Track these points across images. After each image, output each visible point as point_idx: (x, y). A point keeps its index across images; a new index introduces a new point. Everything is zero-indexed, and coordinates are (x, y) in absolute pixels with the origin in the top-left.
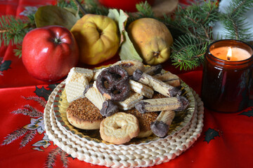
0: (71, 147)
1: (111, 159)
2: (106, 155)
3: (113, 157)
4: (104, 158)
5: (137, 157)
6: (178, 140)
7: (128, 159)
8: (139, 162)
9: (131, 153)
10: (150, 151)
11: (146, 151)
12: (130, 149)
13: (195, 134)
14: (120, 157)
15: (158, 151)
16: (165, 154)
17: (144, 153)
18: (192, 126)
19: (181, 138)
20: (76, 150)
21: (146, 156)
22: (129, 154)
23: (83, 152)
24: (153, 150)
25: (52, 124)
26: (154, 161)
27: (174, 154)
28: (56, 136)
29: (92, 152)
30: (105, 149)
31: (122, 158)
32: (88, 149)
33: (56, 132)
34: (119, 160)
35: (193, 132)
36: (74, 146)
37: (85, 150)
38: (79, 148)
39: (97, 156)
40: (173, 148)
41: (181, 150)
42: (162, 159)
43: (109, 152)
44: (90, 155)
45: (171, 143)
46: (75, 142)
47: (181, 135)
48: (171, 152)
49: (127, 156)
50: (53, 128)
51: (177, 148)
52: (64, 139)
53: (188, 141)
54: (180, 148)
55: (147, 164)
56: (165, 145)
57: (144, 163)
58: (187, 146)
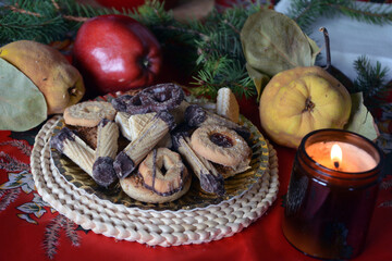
0: (82, 212)
1: (147, 230)
2: (138, 225)
3: (150, 227)
4: (136, 229)
5: (187, 228)
6: (244, 204)
7: (173, 231)
8: (190, 235)
9: (177, 222)
10: (206, 219)
11: (200, 220)
12: (175, 217)
13: (269, 196)
14: (161, 228)
15: (217, 220)
16: (228, 225)
17: (196, 222)
18: (263, 185)
19: (248, 201)
20: (91, 217)
21: (199, 227)
22: (174, 223)
23: (102, 220)
24: (210, 218)
25: (46, 178)
26: (212, 234)
27: (241, 225)
28: (56, 197)
29: (116, 221)
30: (136, 216)
31: (164, 229)
32: (109, 216)
33: (55, 190)
34: (159, 233)
35: (266, 193)
36: (87, 211)
37: (105, 218)
38: (95, 215)
39: (124, 227)
40: (238, 216)
41: (251, 218)
42: (223, 231)
43: (144, 220)
44: (113, 224)
45: (235, 209)
46: (87, 206)
47: (249, 197)
48: (237, 221)
49: (172, 226)
50: (50, 185)
51: (244, 216)
52: (69, 201)
53: (260, 205)
54: (249, 215)
55: (202, 238)
56: (227, 211)
57: (197, 237)
58: (259, 214)
